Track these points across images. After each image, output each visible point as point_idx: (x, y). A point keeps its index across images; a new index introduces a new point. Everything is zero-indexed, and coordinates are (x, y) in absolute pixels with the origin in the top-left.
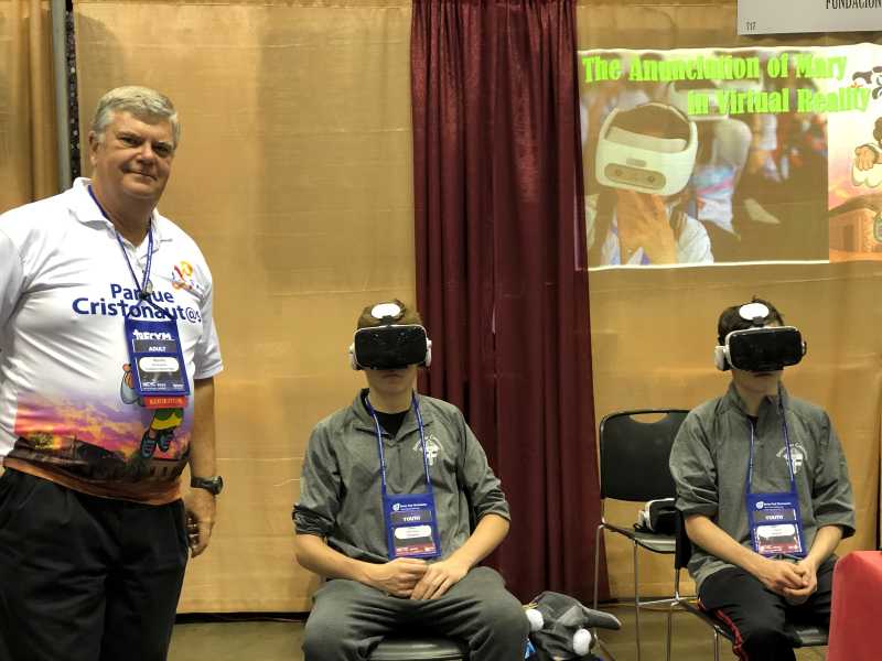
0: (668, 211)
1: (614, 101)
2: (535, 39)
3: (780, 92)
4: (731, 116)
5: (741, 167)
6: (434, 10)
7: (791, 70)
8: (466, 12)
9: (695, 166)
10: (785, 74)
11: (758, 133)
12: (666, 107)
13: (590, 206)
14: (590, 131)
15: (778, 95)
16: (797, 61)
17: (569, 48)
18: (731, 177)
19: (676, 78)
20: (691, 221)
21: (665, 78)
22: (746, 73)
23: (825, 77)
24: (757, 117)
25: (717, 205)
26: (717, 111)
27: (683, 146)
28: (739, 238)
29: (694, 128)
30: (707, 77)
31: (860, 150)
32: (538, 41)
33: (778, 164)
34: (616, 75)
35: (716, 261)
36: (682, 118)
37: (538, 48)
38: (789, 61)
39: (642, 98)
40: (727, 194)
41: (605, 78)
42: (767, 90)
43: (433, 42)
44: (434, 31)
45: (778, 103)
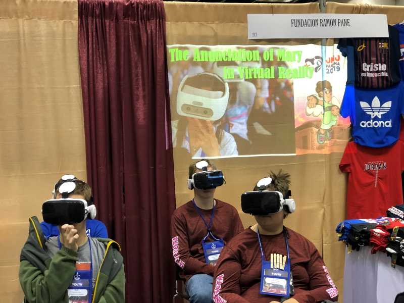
0: (215, 129)
1: (186, 71)
2: (144, 39)
3: (270, 68)
4: (246, 80)
5: (252, 106)
6: (90, 22)
7: (275, 57)
8: (107, 24)
9: (228, 105)
10: (272, 59)
11: (260, 89)
12: (212, 75)
13: (174, 126)
14: (173, 87)
15: (269, 70)
16: (278, 53)
17: (162, 44)
18: (246, 111)
19: (217, 60)
20: (226, 134)
21: (212, 60)
22: (253, 59)
23: (291, 61)
24: (259, 80)
25: (240, 125)
26: (238, 77)
27: (222, 95)
28: (251, 143)
29: (227, 86)
30: (233, 60)
31: (309, 98)
32: (146, 40)
33: (270, 105)
34: (186, 58)
35: (239, 154)
36: (221, 80)
37: (146, 44)
38: (274, 53)
39: (200, 70)
40: (244, 120)
41: (181, 59)
42: (263, 67)
43: (90, 39)
44: (90, 34)
45: (269, 73)
